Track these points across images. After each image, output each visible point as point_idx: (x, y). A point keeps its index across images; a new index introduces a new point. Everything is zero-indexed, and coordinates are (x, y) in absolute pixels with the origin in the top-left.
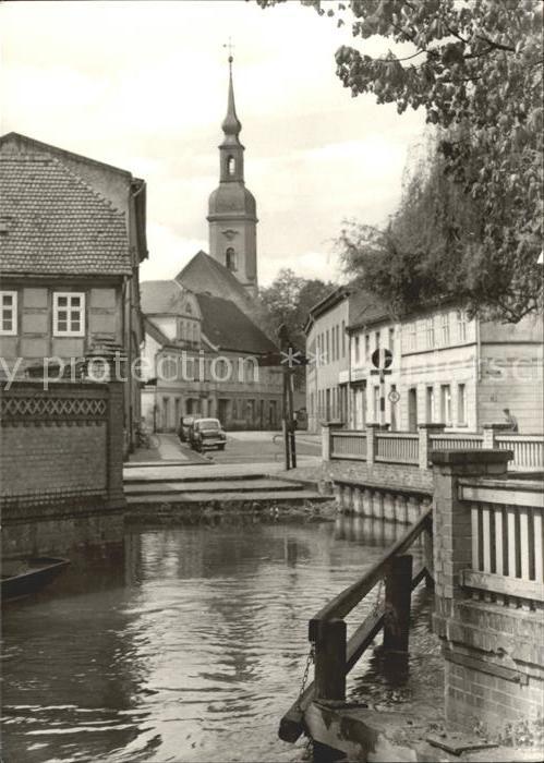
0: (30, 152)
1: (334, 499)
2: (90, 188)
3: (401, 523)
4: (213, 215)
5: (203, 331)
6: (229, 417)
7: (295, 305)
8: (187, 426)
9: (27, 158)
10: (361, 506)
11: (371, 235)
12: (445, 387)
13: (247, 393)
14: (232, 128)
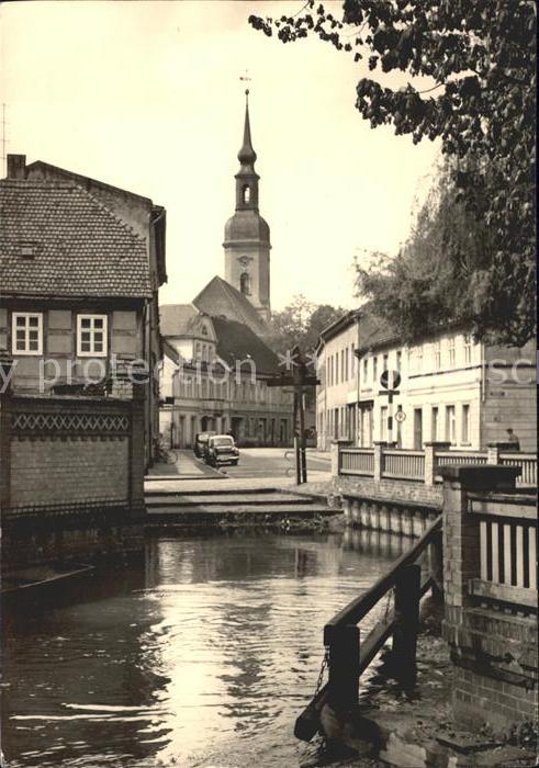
0: (54, 180)
1: (343, 512)
2: (112, 214)
3: (407, 536)
4: (228, 241)
5: (218, 352)
6: (242, 434)
7: (306, 328)
8: (202, 442)
9: (52, 186)
10: (369, 520)
11: (382, 261)
12: (450, 408)
13: (259, 412)
14: (248, 158)
